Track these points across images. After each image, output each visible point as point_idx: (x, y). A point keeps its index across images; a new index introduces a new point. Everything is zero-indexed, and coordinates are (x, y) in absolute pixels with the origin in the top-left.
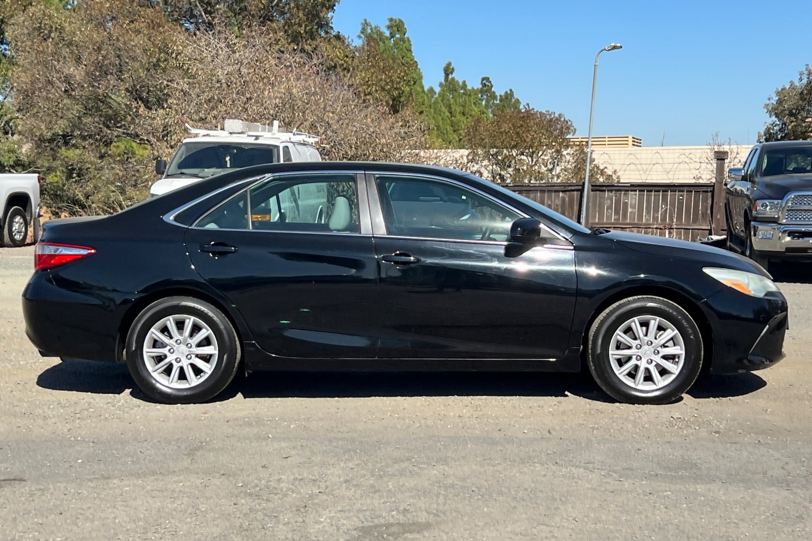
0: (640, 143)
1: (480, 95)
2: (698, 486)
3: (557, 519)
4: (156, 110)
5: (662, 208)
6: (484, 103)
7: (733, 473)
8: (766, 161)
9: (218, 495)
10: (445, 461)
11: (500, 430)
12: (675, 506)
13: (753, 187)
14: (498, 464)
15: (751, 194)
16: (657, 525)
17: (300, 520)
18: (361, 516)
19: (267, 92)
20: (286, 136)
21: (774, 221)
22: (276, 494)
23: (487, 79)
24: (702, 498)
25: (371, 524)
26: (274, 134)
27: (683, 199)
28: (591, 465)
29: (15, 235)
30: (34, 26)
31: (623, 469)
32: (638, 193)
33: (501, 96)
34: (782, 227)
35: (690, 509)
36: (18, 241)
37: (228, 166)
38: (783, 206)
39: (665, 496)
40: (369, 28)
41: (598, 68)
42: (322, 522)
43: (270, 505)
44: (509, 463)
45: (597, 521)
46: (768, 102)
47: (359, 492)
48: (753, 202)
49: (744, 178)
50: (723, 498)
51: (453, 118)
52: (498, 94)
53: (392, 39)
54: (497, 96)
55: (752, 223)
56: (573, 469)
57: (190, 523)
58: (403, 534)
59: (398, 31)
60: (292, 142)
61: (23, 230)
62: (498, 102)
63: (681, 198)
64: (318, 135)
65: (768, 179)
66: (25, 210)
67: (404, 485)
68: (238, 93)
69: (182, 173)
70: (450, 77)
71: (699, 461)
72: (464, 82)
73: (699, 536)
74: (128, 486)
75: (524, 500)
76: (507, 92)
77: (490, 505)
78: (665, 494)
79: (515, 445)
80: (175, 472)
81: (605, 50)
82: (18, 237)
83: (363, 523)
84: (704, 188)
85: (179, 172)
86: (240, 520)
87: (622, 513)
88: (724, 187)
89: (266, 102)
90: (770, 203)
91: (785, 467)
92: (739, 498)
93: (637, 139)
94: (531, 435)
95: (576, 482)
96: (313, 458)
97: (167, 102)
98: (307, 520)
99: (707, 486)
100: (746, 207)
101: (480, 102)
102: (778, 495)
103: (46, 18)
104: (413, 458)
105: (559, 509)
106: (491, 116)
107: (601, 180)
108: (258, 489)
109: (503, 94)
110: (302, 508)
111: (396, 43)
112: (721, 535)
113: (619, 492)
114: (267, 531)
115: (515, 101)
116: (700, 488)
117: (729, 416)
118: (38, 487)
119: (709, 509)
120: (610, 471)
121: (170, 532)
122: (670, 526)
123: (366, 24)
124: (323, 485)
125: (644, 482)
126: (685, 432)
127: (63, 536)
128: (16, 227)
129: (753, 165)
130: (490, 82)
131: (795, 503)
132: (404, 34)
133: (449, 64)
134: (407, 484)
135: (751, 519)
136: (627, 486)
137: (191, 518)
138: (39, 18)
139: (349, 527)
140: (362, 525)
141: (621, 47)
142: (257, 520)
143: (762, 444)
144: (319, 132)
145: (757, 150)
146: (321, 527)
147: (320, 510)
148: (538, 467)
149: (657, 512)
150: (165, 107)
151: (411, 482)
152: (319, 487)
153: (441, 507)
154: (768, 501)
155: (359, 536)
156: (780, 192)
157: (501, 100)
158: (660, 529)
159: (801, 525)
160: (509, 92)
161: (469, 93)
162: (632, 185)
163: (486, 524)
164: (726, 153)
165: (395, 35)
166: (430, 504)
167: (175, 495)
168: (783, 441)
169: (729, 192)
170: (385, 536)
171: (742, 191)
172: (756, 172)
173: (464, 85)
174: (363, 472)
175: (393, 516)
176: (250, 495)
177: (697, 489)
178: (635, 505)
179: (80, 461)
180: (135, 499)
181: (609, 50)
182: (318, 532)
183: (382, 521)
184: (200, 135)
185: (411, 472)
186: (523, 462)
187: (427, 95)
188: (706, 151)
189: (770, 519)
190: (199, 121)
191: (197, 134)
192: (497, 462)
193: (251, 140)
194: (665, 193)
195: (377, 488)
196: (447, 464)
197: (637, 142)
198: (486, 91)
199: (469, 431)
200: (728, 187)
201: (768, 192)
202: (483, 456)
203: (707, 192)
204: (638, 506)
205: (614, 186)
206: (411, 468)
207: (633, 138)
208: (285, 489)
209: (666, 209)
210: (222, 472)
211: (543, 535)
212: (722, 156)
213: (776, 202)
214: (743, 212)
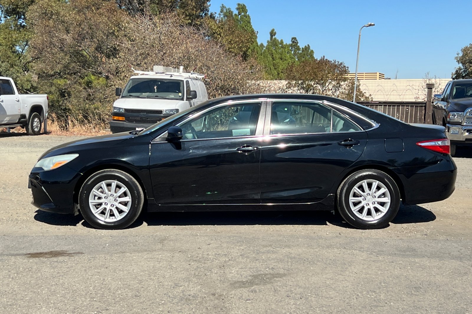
0: (384, 76)
1: (290, 48)
2: (416, 259)
3: (347, 273)
4: (112, 59)
5: (397, 116)
6: (293, 52)
7: (434, 253)
8: (455, 90)
9: (180, 261)
10: (289, 247)
11: (314, 233)
12: (404, 268)
13: (447, 105)
14: (316, 248)
15: (447, 108)
16: (396, 275)
17: (222, 272)
18: (251, 270)
19: (175, 50)
20: (187, 75)
21: (459, 124)
22: (208, 261)
23: (295, 38)
24: (418, 264)
25: (257, 274)
26: (180, 74)
27: (408, 110)
28: (363, 249)
29: (35, 128)
30: (43, 12)
31: (379, 251)
32: (383, 107)
33: (303, 48)
34: (464, 127)
35: (412, 269)
36: (36, 132)
37: (156, 91)
38: (464, 115)
39: (400, 263)
40: (225, 9)
41: (361, 37)
42: (233, 273)
43: (206, 265)
44: (321, 248)
45: (367, 274)
46: (457, 56)
47: (248, 260)
48: (448, 113)
49: (443, 100)
50: (428, 264)
51: (274, 61)
52: (301, 47)
53: (239, 16)
54: (300, 48)
55: (447, 125)
56: (353, 251)
57: (170, 272)
58: (273, 278)
59: (243, 11)
60: (190, 78)
61: (39, 125)
62: (301, 52)
63: (407, 110)
64: (203, 74)
65: (456, 100)
66: (40, 115)
67: (270, 257)
68: (159, 50)
69: (130, 96)
70: (274, 37)
71: (416, 248)
72: (282, 41)
73: (416, 281)
74: (135, 256)
75: (330, 264)
76: (306, 46)
77: (314, 266)
78: (400, 262)
79: (323, 240)
80: (156, 250)
81: (365, 26)
82: (36, 130)
83: (253, 273)
84: (421, 105)
85: (129, 95)
86: (194, 272)
87: (378, 270)
88: (432, 104)
89: (174, 55)
90: (457, 114)
91: (460, 251)
92: (436, 264)
93: (382, 74)
94: (331, 235)
95: (355, 257)
96: (222, 245)
97: (118, 54)
98: (226, 272)
99: (421, 259)
100: (444, 116)
101: (290, 52)
102: (456, 263)
103: (49, 7)
104: (273, 245)
105: (348, 268)
106: (297, 60)
107: (362, 99)
108: (198, 258)
109: (304, 47)
110: (222, 267)
111: (241, 18)
112: (427, 280)
113: (377, 261)
114: (208, 276)
115: (311, 51)
116: (417, 260)
117: (432, 227)
118: (91, 256)
119: (421, 269)
120: (372, 252)
121: (161, 276)
122: (402, 276)
123: (223, 7)
124: (230, 257)
125: (389, 257)
126: (409, 235)
127: (111, 278)
128: (35, 124)
129: (448, 92)
130: (297, 40)
131: (464, 267)
132: (246, 13)
133: (273, 30)
134: (271, 257)
135: (442, 274)
136: (380, 259)
137: (170, 270)
138: (46, 7)
139: (246, 275)
140: (252, 274)
141: (374, 25)
142: (201, 272)
143: (449, 241)
144: (203, 72)
145: (450, 84)
146: (233, 275)
147: (231, 267)
148: (336, 250)
149: (396, 270)
150: (118, 57)
151: (274, 256)
152: (228, 258)
153: (290, 267)
154: (450, 266)
155: (252, 279)
156: (463, 108)
157: (303, 51)
158: (397, 277)
159: (466, 277)
160: (307, 46)
161: (284, 47)
162: (380, 103)
163: (313, 274)
164: (433, 85)
165: (241, 13)
166: (284, 266)
167: (159, 260)
168: (459, 239)
169: (434, 107)
170: (265, 279)
171: (442, 107)
172: (450, 96)
173: (282, 42)
174: (249, 251)
175: (267, 271)
176: (195, 260)
177: (415, 261)
178: (385, 267)
179: (107, 245)
180: (140, 262)
181: (367, 27)
182: (232, 277)
183: (262, 273)
184: (139, 74)
185: (272, 251)
186: (328, 247)
187: (259, 48)
188: (422, 82)
189: (451, 274)
190: (137, 65)
191: (138, 74)
192: (315, 247)
193: (168, 77)
194: (399, 107)
195: (257, 258)
196: (290, 248)
197: (382, 76)
198: (294, 46)
199: (298, 233)
200: (434, 104)
201: (456, 108)
202: (308, 244)
203: (422, 106)
204: (386, 267)
205: (369, 103)
206: (272, 249)
207: (380, 74)
208: (212, 258)
209: (399, 116)
210: (179, 251)
211: (341, 279)
212: (431, 87)
213: (460, 113)
214: (442, 119)
